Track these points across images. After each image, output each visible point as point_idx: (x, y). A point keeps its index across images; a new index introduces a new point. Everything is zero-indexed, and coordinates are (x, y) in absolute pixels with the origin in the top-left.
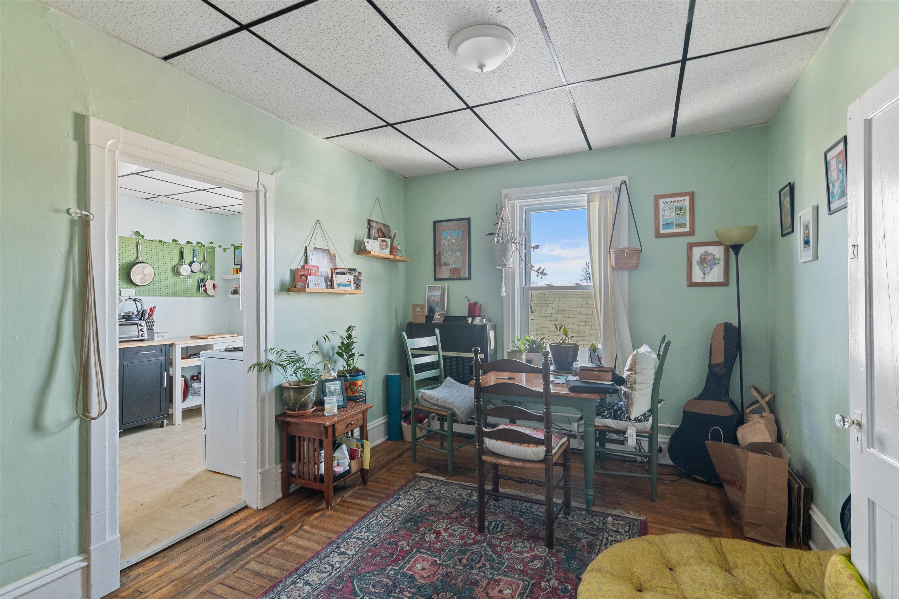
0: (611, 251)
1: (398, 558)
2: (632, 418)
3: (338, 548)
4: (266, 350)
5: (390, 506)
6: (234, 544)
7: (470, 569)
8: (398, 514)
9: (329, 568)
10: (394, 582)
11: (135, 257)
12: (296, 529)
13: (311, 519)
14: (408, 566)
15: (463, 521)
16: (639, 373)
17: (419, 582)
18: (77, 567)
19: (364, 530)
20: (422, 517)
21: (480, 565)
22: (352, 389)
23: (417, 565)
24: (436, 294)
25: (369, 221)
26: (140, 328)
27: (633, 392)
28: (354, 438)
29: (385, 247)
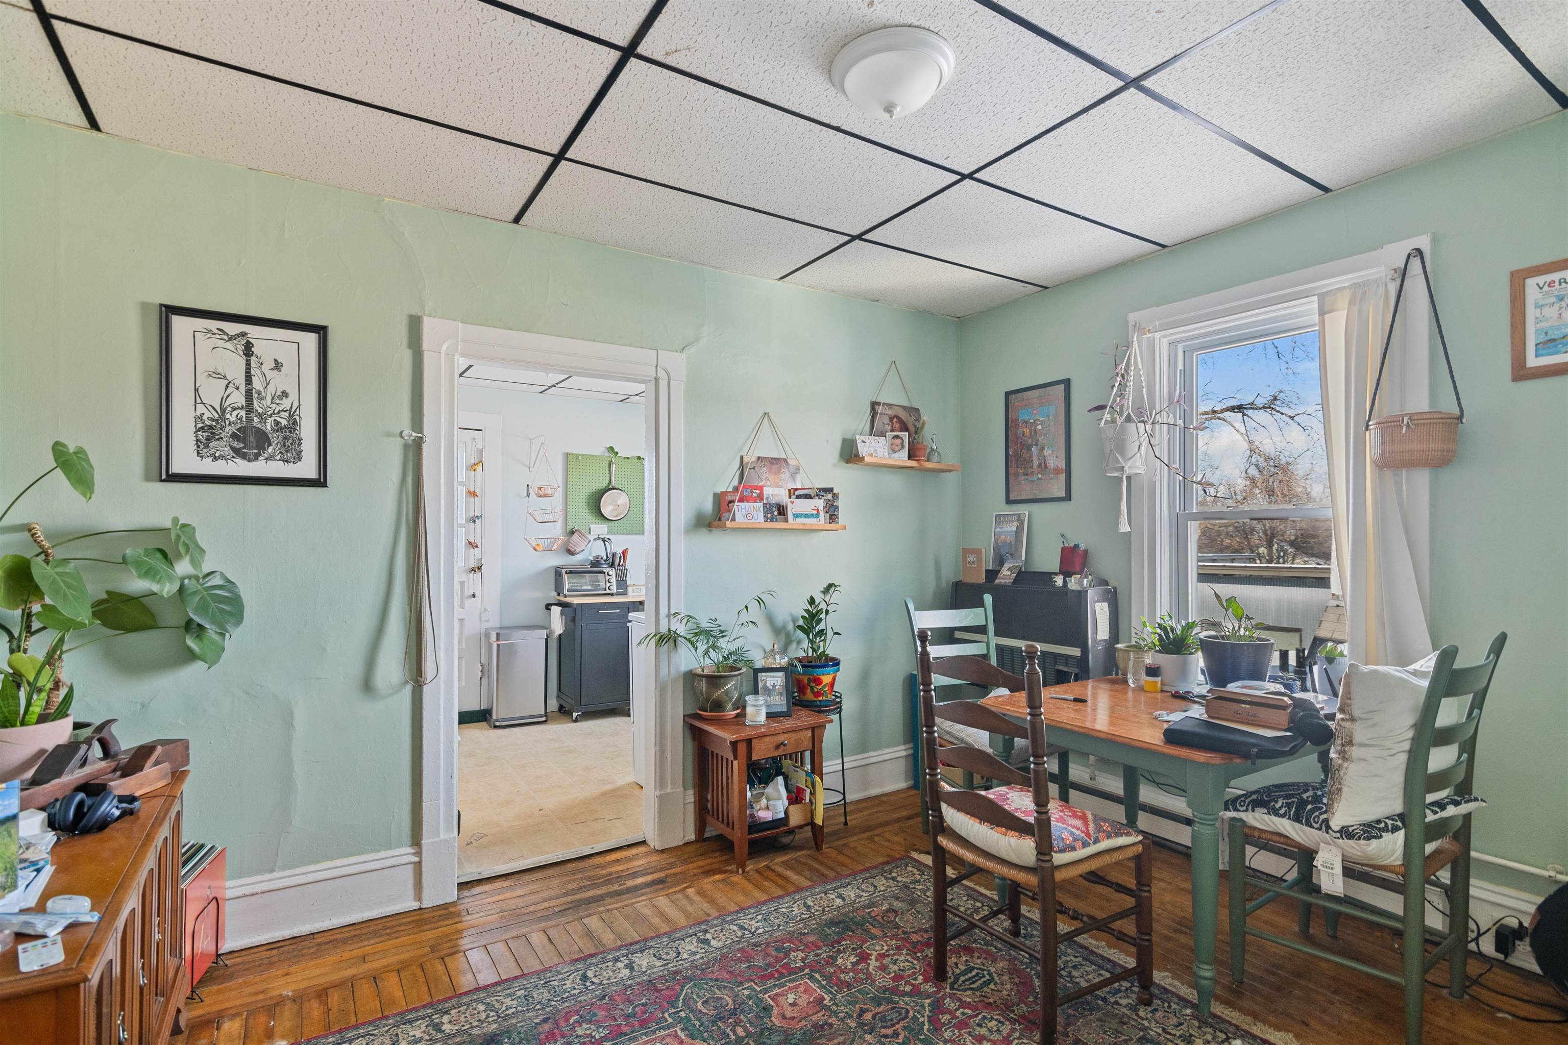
0: (1370, 423)
1: (773, 975)
2: (1335, 824)
3: (706, 931)
4: (669, 616)
5: (826, 893)
6: (595, 886)
7: (866, 1032)
8: (827, 909)
9: (673, 955)
10: (737, 1006)
11: (607, 482)
12: (677, 889)
13: (706, 881)
14: (777, 991)
15: (923, 951)
16: (1361, 719)
17: (772, 1022)
18: (408, 861)
19: (760, 917)
20: (859, 924)
21: (889, 1031)
22: (812, 688)
23: (789, 995)
24: (1009, 529)
25: (874, 405)
26: (607, 577)
27: (1346, 765)
28: (803, 770)
29: (900, 447)
